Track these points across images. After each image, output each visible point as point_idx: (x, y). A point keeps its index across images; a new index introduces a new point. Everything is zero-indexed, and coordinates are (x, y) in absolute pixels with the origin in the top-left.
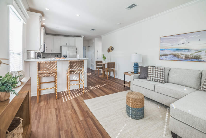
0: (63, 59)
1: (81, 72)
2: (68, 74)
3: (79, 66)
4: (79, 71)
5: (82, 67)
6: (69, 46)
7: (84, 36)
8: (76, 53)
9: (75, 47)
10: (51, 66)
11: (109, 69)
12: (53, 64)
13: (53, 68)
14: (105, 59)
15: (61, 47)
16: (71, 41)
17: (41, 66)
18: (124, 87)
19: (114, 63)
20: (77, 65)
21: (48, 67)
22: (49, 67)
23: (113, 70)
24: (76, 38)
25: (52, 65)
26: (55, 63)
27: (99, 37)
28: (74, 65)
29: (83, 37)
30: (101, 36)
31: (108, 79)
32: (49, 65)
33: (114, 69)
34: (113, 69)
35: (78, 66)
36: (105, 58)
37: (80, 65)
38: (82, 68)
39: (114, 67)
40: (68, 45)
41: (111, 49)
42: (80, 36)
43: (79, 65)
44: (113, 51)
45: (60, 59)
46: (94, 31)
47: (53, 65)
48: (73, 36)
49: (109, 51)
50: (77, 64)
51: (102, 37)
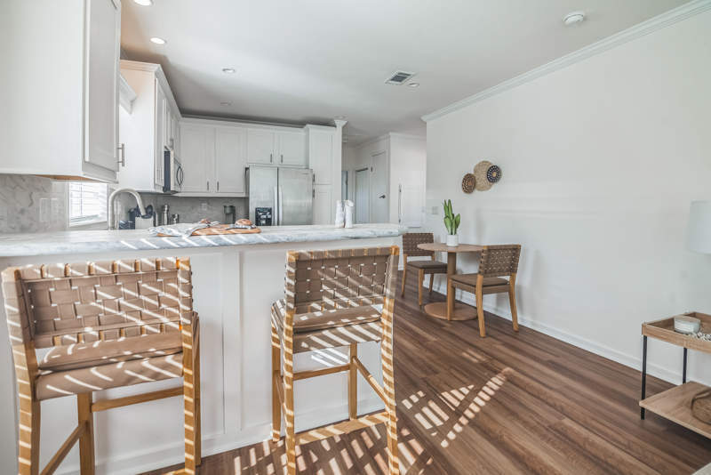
0: (243, 238)
1: (371, 330)
2: (278, 341)
3: (359, 291)
4: (362, 323)
5: (381, 292)
6: (279, 169)
7: (344, 123)
8: (314, 196)
9: (307, 168)
10: (139, 302)
11: (491, 280)
12: (160, 286)
13: (161, 312)
14: (457, 226)
15: (247, 169)
16: (287, 142)
17: (57, 302)
18: (638, 417)
19: (515, 250)
20: (347, 283)
21: (120, 308)
22: (130, 312)
23: (505, 283)
24: (313, 129)
25: (152, 295)
26: (175, 271)
27: (414, 125)
28: (328, 279)
29: (340, 124)
30: (424, 118)
31: (487, 335)
32: (120, 295)
33: (513, 279)
34: (507, 278)
35: (354, 287)
36: (454, 223)
37: (367, 284)
38: (377, 301)
39: (512, 270)
40: (276, 160)
41: (482, 178)
42: (327, 123)
43: (360, 280)
44: (495, 186)
45: (226, 239)
46: (406, 83)
47: (162, 294)
48: (300, 124)
49: (469, 184)
50: (348, 272)
51: (429, 124)
